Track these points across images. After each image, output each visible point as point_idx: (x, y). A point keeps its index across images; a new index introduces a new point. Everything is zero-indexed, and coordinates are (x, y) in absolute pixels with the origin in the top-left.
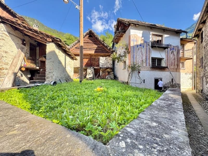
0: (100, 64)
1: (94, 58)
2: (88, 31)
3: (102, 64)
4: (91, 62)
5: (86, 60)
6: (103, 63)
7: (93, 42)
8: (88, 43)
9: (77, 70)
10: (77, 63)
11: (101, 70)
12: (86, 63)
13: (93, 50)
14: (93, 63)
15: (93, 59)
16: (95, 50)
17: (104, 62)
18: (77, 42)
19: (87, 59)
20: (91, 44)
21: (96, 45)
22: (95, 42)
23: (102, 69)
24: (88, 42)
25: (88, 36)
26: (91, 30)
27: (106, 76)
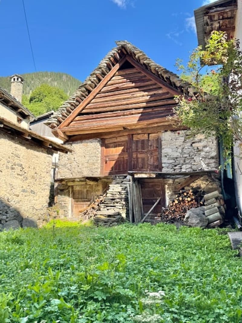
0: (164, 160)
1: (143, 141)
2: (114, 51)
3: (171, 161)
4: (130, 156)
5: (116, 152)
6: (175, 155)
7: (134, 85)
8: (117, 93)
9: (85, 190)
10: (86, 165)
11: (166, 186)
12: (114, 162)
13: (134, 111)
14: (140, 160)
15: (137, 146)
16: (141, 110)
17: (180, 150)
18: (79, 93)
19: (119, 146)
20: (128, 91)
21: (144, 91)
22: (144, 81)
23: (171, 181)
24: (117, 89)
25: (117, 66)
26: (123, 43)
27: (185, 211)
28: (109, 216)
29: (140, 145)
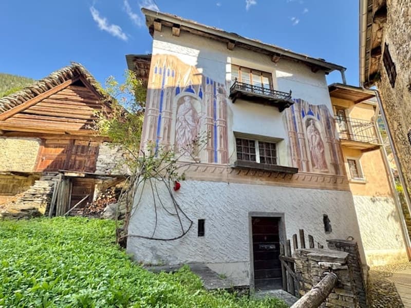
0: (98, 164)
1: (83, 147)
2: (68, 69)
3: (104, 166)
4: (69, 157)
5: (55, 152)
6: (108, 161)
7: (82, 99)
8: (65, 102)
9: (12, 185)
10: (18, 160)
11: (96, 186)
12: (51, 161)
13: (78, 120)
14: (77, 162)
15: (77, 150)
16: (85, 121)
17: (113, 158)
18: (23, 93)
19: (62, 147)
20: (76, 103)
21: (91, 107)
22: (91, 99)
23: (101, 182)
24: (66, 99)
25: (70, 82)
26: (77, 65)
27: (105, 206)
28: (23, 210)
29: (80, 149)
